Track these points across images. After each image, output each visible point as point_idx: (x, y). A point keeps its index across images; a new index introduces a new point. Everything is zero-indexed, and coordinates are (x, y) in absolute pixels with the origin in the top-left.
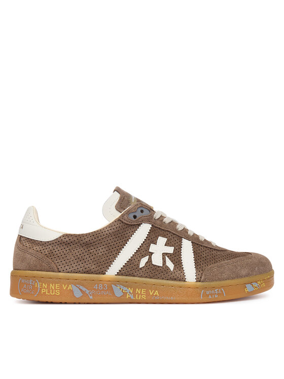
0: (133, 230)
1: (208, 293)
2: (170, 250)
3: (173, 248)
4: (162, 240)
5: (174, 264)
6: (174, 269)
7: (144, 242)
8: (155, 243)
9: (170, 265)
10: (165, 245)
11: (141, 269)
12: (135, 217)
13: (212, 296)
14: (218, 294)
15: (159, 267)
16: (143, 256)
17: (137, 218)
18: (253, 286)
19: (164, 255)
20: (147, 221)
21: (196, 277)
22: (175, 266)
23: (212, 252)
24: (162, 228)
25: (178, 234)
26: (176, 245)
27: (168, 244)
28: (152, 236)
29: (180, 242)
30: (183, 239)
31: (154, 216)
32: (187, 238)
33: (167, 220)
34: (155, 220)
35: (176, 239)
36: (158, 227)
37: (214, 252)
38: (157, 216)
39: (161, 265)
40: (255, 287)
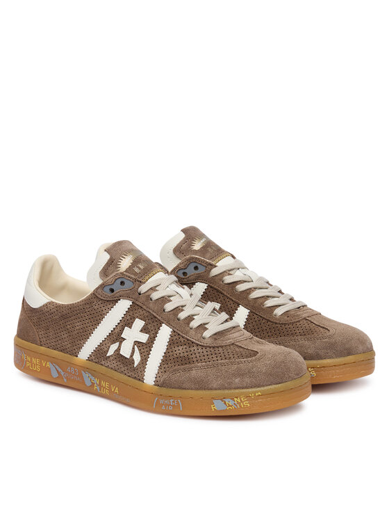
0: (109, 307)
1: (161, 402)
2: (144, 338)
3: (147, 336)
4: (139, 324)
5: (141, 357)
6: (139, 364)
7: (119, 324)
8: (130, 327)
9: (137, 358)
10: (141, 331)
11: (109, 357)
12: (112, 291)
13: (166, 407)
14: (173, 406)
15: (126, 358)
16: (114, 342)
17: (115, 292)
18: (225, 403)
19: (137, 343)
20: (128, 297)
21: (154, 379)
22: (142, 360)
23: (192, 349)
24: (144, 307)
25: (159, 318)
26: (153, 332)
27: (144, 330)
28: (129, 317)
29: (159, 329)
30: (163, 325)
31: (139, 289)
32: (169, 324)
33: (155, 296)
34: (140, 294)
35: (155, 324)
36: (141, 305)
37: (195, 348)
38: (143, 288)
39: (128, 357)
40: (229, 406)
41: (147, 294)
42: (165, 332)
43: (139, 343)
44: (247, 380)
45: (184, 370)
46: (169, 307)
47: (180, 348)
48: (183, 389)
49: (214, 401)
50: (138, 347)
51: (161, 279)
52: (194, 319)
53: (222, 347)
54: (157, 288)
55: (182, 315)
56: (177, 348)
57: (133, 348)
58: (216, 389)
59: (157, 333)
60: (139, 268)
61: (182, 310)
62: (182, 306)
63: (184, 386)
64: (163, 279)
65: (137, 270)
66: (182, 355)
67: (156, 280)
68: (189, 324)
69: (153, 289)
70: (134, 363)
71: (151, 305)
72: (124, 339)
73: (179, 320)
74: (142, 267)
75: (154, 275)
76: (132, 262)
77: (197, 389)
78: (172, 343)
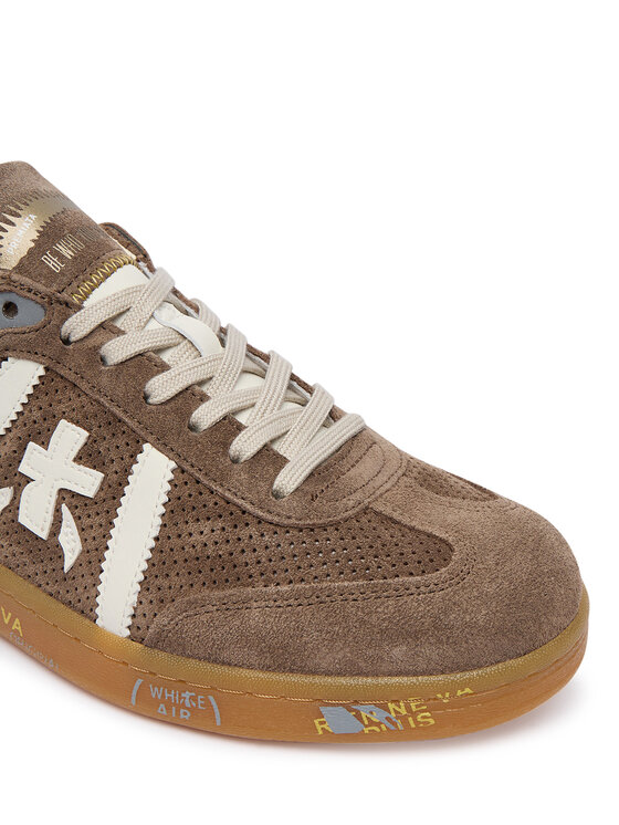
1: (155, 692)
2: (88, 482)
3: (97, 476)
4: (69, 436)
5: (84, 540)
6: (78, 564)
7: (8, 430)
8: (45, 444)
9: (71, 544)
10: (78, 459)
13: (168, 709)
14: (193, 709)
15: (37, 538)
18: (358, 717)
19: (65, 495)
20: (29, 352)
21: (129, 622)
22: (85, 551)
23: (244, 533)
24: (84, 386)
25: (132, 424)
26: (115, 466)
27: (87, 457)
28: (37, 415)
29: (133, 457)
30: (147, 447)
31: (64, 329)
32: (164, 446)
33: (116, 351)
34: (67, 341)
35: (121, 441)
36: (72, 377)
37: (252, 530)
38: (77, 326)
39: (44, 535)
40: (371, 723)
41: (91, 343)
42: (153, 472)
43: (74, 495)
44: (430, 652)
45: (224, 606)
46: (161, 388)
47: (206, 526)
48: (223, 663)
49: (322, 709)
50: (73, 508)
51: (129, 292)
52: (240, 428)
53: (336, 526)
54: (119, 324)
55: (205, 416)
56: (192, 527)
57: (58, 510)
58: (328, 673)
59: (127, 472)
60: (61, 257)
61: (204, 398)
62: (201, 383)
63: (225, 655)
64: (136, 290)
65: (53, 264)
66: (210, 550)
67: (116, 298)
68: (226, 445)
69: (108, 328)
70: (61, 557)
71: (104, 380)
72: (29, 480)
73: (193, 428)
74: (68, 253)
75: (106, 276)
76: (35, 236)
77: (268, 668)
78: (178, 508)
